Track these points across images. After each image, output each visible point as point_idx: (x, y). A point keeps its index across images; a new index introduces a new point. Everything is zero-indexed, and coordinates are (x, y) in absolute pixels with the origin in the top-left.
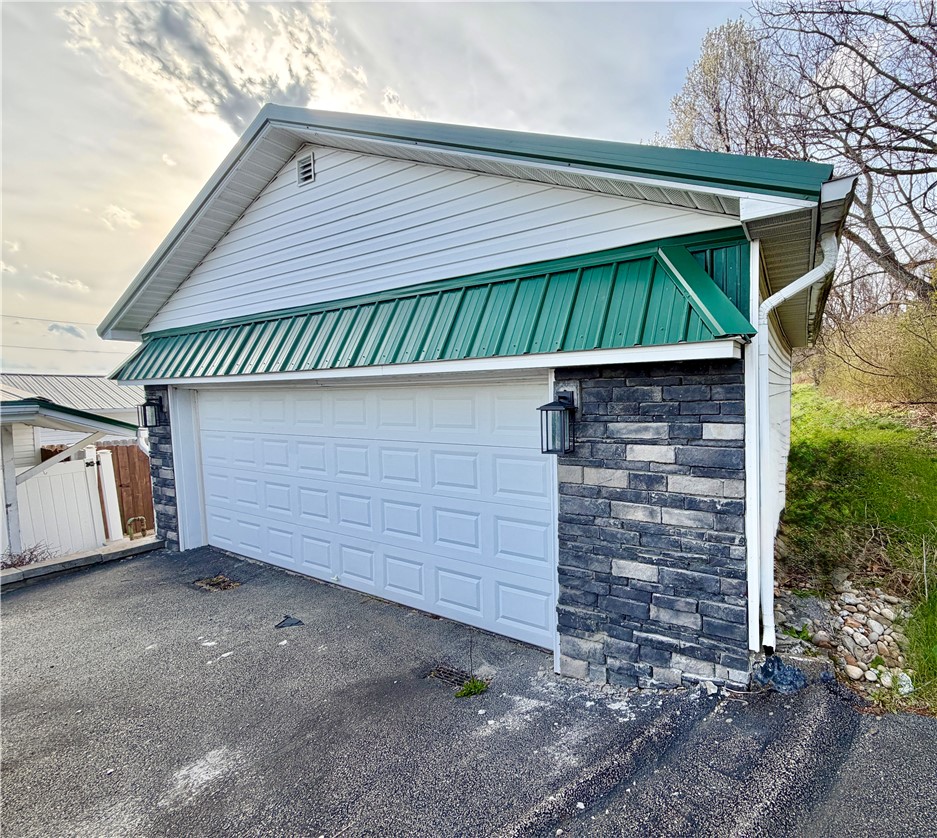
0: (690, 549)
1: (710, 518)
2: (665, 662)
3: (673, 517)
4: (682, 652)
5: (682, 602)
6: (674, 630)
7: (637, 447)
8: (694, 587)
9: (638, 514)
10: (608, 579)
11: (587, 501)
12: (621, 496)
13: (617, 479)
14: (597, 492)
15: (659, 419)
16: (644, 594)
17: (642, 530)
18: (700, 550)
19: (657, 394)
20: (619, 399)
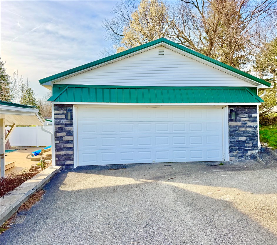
0: (251, 133)
1: (253, 128)
2: (247, 152)
3: (249, 129)
4: (250, 150)
5: (250, 142)
6: (249, 147)
7: (243, 118)
8: (252, 139)
9: (243, 129)
10: (238, 141)
11: (235, 128)
12: (240, 127)
13: (240, 124)
14: (236, 126)
15: (246, 114)
16: (244, 142)
17: (244, 132)
19: (246, 110)
20: (240, 111)
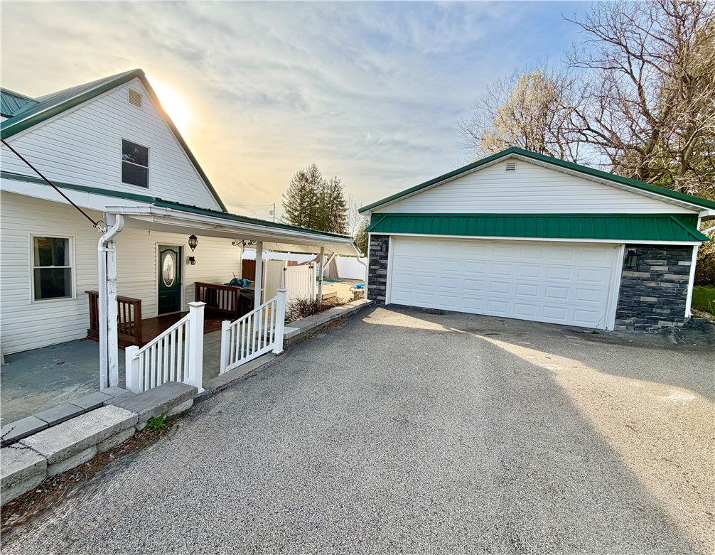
0: (669, 293)
1: (678, 285)
2: (657, 323)
3: (664, 285)
4: (662, 320)
5: (665, 307)
6: (661, 314)
7: (654, 267)
8: (670, 303)
9: (653, 284)
10: (639, 302)
11: (634, 281)
12: (647, 280)
13: (647, 275)
14: (638, 278)
15: (664, 259)
16: (652, 305)
17: (654, 288)
18: (673, 293)
19: (665, 253)
20: (651, 254)
